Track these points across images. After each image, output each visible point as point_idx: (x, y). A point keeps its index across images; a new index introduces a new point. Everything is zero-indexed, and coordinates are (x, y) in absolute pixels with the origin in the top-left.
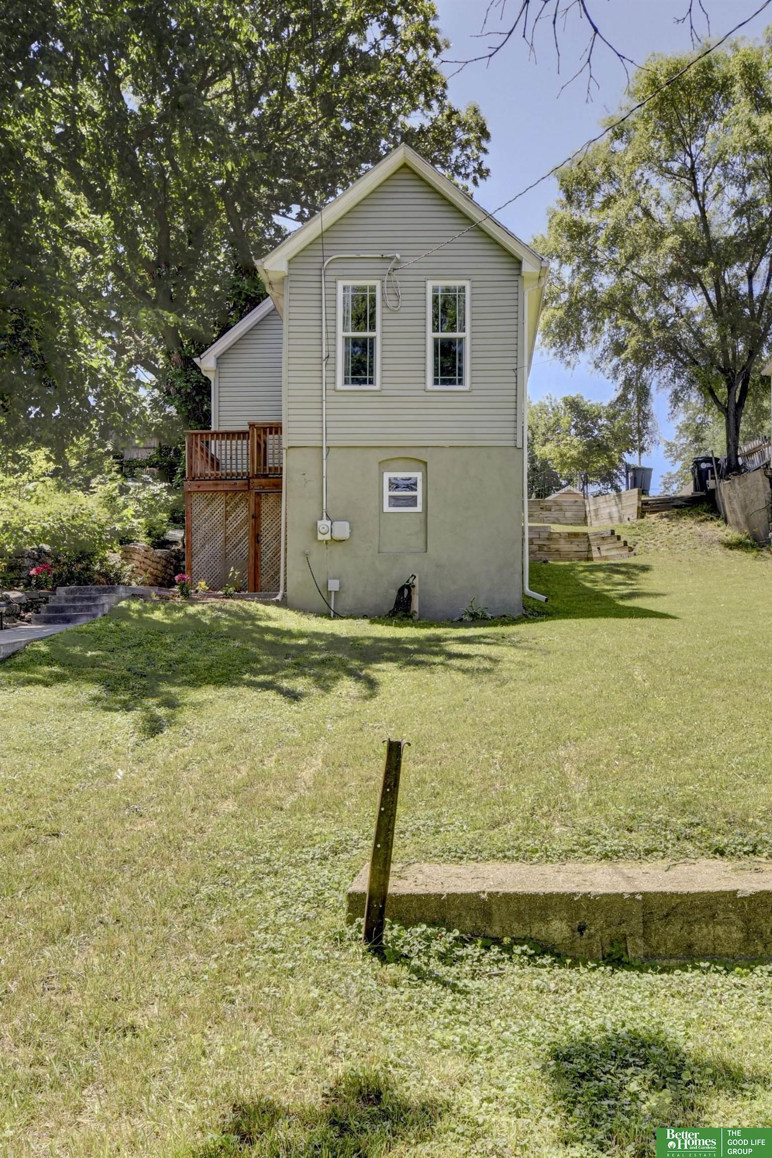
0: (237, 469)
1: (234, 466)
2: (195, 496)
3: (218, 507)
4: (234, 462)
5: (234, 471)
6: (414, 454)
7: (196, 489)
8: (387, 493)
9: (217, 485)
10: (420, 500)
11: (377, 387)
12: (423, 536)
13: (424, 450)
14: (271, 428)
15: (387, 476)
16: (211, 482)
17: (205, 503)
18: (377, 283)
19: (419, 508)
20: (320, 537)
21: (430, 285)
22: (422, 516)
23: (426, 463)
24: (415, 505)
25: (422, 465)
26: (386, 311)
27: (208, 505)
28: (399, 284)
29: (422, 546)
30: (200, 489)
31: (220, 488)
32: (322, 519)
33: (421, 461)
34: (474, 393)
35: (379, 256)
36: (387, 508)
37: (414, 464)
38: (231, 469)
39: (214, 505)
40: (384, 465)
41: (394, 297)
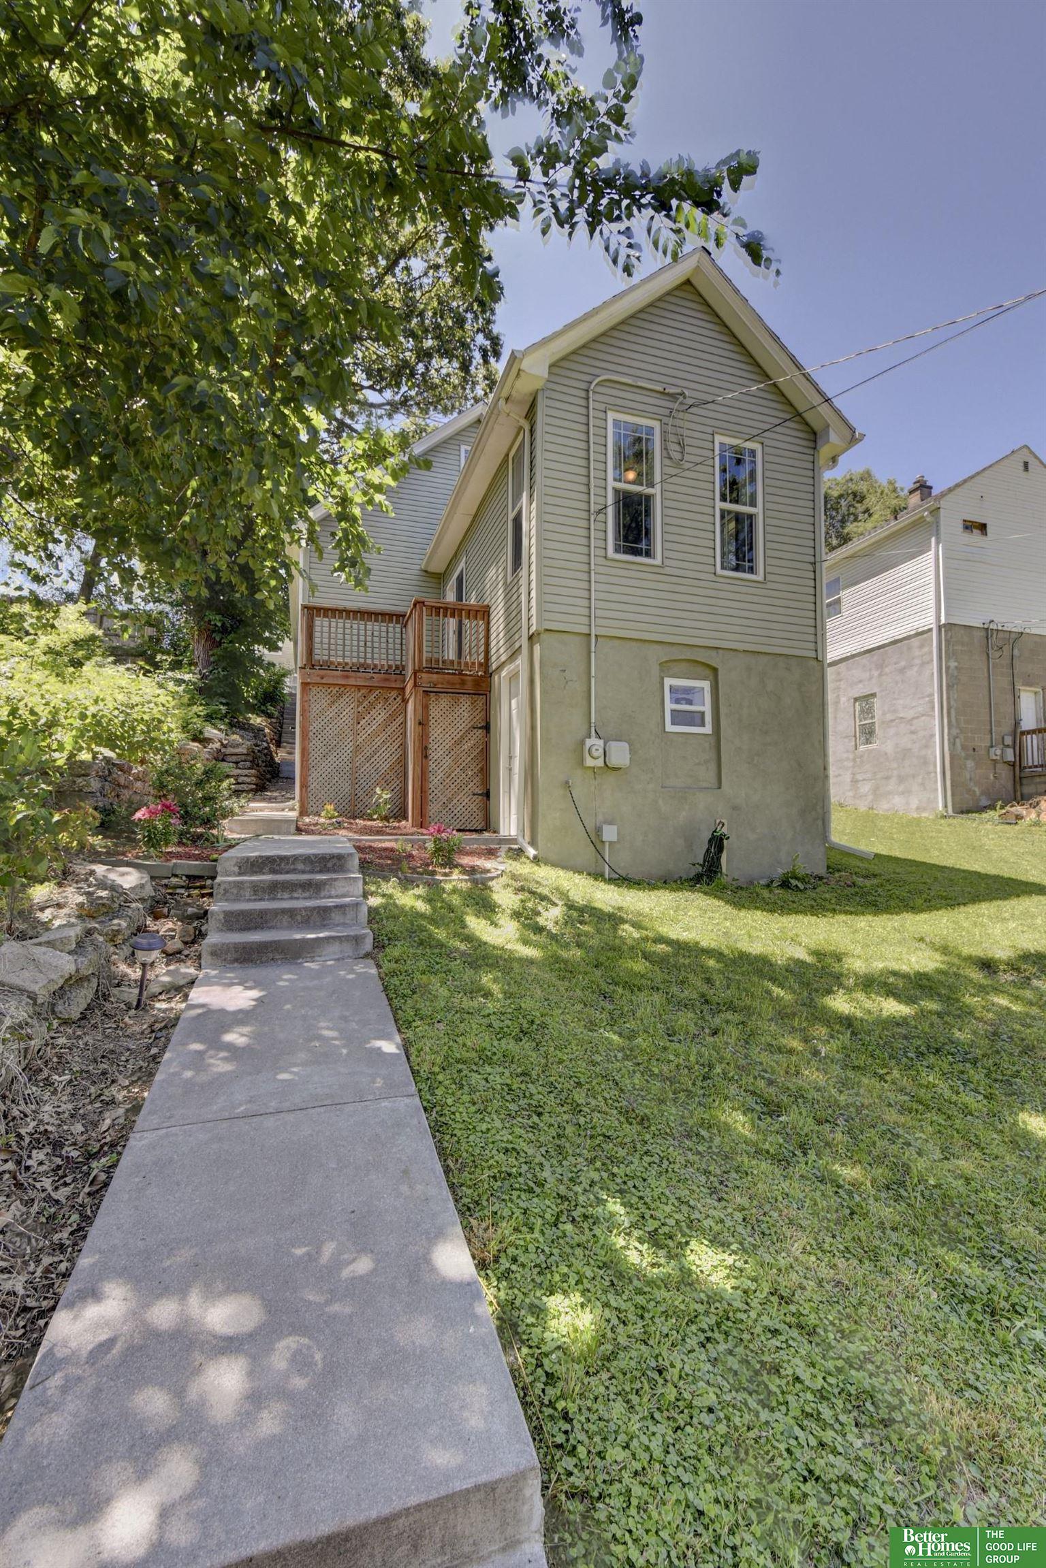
0: (373, 658)
1: (369, 655)
2: (314, 690)
3: (347, 708)
4: (369, 650)
5: (369, 661)
6: (701, 656)
7: (318, 680)
8: (669, 706)
9: (347, 677)
10: (708, 718)
11: (658, 561)
12: (713, 766)
13: (713, 653)
14: (446, 609)
15: (668, 682)
16: (339, 673)
17: (328, 699)
18: (656, 425)
19: (708, 729)
20: (589, 762)
21: (718, 439)
22: (712, 740)
23: (715, 670)
24: (703, 724)
25: (708, 672)
26: (667, 462)
27: (333, 703)
28: (686, 433)
29: (714, 781)
30: (324, 681)
31: (352, 682)
32: (590, 737)
33: (708, 666)
34: (769, 585)
35: (661, 389)
36: (670, 728)
37: (700, 670)
38: (365, 658)
39: (342, 702)
40: (666, 668)
41: (677, 448)
